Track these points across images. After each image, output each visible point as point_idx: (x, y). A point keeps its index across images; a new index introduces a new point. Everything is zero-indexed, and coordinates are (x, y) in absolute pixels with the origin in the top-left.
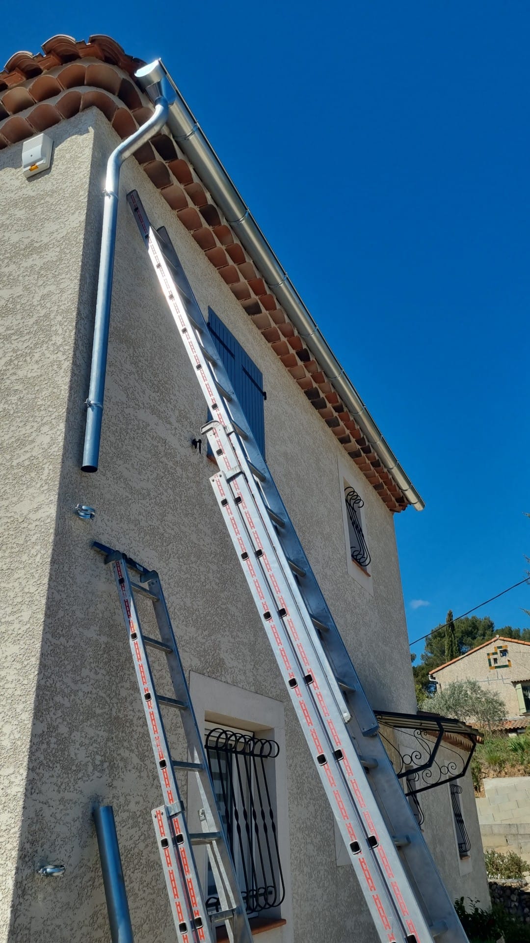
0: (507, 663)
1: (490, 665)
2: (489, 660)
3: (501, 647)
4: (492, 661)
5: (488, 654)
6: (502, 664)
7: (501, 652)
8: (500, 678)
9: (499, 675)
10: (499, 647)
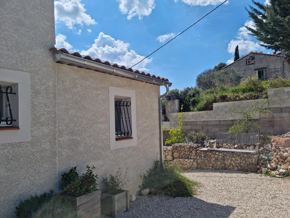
0: (254, 63)
1: (247, 64)
2: (246, 62)
3: (252, 56)
4: (248, 62)
5: (246, 60)
6: (251, 63)
7: (252, 58)
8: (250, 68)
9: (250, 67)
10: (251, 57)
